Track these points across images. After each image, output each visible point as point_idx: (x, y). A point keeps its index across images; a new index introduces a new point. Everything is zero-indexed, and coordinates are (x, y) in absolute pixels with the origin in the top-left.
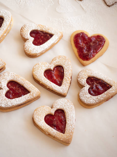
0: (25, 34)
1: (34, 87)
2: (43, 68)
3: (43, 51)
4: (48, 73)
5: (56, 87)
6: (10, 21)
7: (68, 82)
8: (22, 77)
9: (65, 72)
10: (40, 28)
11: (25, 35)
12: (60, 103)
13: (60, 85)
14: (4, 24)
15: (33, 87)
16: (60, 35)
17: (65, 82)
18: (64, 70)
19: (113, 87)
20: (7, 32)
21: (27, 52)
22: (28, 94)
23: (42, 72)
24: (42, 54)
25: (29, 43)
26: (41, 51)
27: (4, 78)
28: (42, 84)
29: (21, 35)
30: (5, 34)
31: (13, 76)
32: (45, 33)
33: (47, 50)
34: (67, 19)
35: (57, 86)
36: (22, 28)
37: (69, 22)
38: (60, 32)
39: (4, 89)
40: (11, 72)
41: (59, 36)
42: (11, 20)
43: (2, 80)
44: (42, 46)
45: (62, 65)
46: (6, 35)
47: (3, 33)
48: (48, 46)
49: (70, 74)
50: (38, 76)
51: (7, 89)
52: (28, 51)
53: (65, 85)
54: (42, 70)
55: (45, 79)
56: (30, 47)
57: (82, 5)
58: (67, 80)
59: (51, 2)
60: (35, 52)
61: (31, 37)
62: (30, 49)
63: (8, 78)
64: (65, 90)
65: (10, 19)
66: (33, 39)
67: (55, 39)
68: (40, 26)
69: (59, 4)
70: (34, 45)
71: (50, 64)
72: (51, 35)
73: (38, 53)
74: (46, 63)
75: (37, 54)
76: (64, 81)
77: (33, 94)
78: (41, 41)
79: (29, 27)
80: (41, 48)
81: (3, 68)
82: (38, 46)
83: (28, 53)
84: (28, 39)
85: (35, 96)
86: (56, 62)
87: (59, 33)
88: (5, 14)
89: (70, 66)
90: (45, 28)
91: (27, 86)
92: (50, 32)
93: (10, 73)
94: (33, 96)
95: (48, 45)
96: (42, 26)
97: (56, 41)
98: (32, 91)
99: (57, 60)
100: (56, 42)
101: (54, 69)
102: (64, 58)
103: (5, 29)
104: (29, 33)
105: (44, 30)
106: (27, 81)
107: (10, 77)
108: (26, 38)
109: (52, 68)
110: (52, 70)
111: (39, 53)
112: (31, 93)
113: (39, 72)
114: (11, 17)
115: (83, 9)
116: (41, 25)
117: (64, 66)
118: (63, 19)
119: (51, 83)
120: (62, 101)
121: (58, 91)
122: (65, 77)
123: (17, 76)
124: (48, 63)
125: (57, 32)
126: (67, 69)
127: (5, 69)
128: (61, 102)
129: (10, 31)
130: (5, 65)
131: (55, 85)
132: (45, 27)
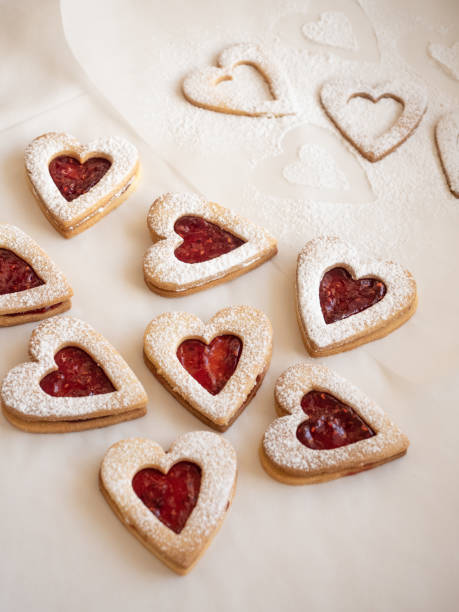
0: (161, 220)
1: (133, 376)
2: (178, 331)
3: (199, 282)
4: (191, 350)
5: (200, 394)
6: (128, 173)
7: (243, 387)
8: (107, 342)
9: (242, 357)
10: (212, 215)
11: (160, 224)
12: (198, 442)
13: (215, 390)
14: (106, 179)
15: (130, 379)
16: (265, 245)
17: (232, 387)
18: (243, 351)
19: (380, 435)
20: (111, 204)
21: (149, 274)
22: (111, 395)
23: (173, 341)
24: (193, 289)
25: (163, 250)
26: (194, 279)
27: (53, 333)
28: (161, 375)
29: (149, 222)
30: (101, 210)
31: (83, 331)
32: (224, 231)
33: (211, 283)
34: (309, 207)
35: (205, 391)
36: (157, 201)
37: (311, 216)
38: (269, 238)
39: (43, 362)
40: (79, 321)
41: (262, 249)
42: (135, 173)
43: (46, 337)
44: (198, 265)
45: (241, 334)
46: (106, 214)
47: (94, 202)
48: (217, 271)
49: (256, 366)
50: (155, 349)
51: (53, 365)
52: (152, 273)
53: (229, 395)
54: (174, 336)
55: (174, 362)
56: (163, 262)
57: (370, 175)
58: (243, 381)
59: (276, 146)
60: (171, 280)
61: (174, 233)
62: (160, 266)
63: (66, 335)
64: (225, 409)
65: (130, 168)
66: (182, 239)
67: (247, 253)
68: (214, 207)
69: (298, 154)
70: (176, 259)
71: (206, 324)
72: (239, 242)
73: (179, 284)
74: (195, 319)
75: (176, 285)
76: (232, 382)
77: (123, 397)
78: (202, 253)
79: (178, 204)
80: (192, 272)
81: (60, 304)
82: (189, 265)
83: (151, 279)
84: (165, 238)
85: (127, 402)
86: (227, 322)
87: (264, 239)
88: (119, 151)
89: (265, 343)
90: (226, 215)
91: (115, 370)
92: (238, 230)
93: (75, 322)
94: (121, 403)
95: (218, 268)
96: (219, 208)
97: (247, 261)
98: (123, 387)
99: (232, 317)
100: (246, 265)
101: (214, 341)
102: (255, 314)
103: (104, 194)
104: (175, 219)
105: (222, 220)
106: (119, 358)
107: (72, 334)
108: (159, 232)
109: (208, 338)
110: (205, 344)
111: (185, 286)
112: (119, 394)
113: (164, 338)
114: (134, 164)
115: (370, 186)
116: (216, 205)
117: (246, 339)
118: (295, 204)
119: (191, 378)
120: (204, 439)
121: (203, 406)
122: (238, 372)
123: (94, 334)
124: (198, 319)
125: (259, 236)
126: (254, 351)
127: (69, 308)
128: (201, 440)
129: (121, 203)
130: (71, 296)
131: (199, 386)
132: (229, 212)
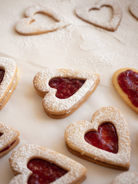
0: (42, 85)
2: (81, 131)
3: (75, 105)
4: (91, 136)
5: (110, 156)
6: (14, 70)
7: (128, 144)
8: (50, 150)
9: (118, 131)
10: (64, 74)
11: (42, 86)
12: (124, 180)
13: (115, 150)
14: (6, 77)
15: (72, 162)
16: (95, 78)
17: (122, 146)
18: (117, 127)
20: (13, 87)
21: (50, 110)
22: (67, 175)
23: (81, 136)
24: (74, 109)
25: (51, 97)
26: (73, 105)
27: (20, 156)
28: (84, 155)
29: (36, 88)
30: (10, 91)
31: (35, 149)
32: (72, 79)
33: (80, 104)
34: (101, 57)
35: (111, 153)
36: (35, 78)
37: (105, 60)
38: (95, 74)
39: (24, 173)
40: (30, 145)
41: (95, 80)
42: (17, 71)
43: (18, 160)
44: (71, 97)
45: (110, 120)
46: (12, 92)
47: (6, 88)
48: (81, 97)
49: (127, 132)
50: (75, 143)
51: (29, 172)
52: (52, 109)
53: (124, 150)
54: (80, 133)
55: (88, 146)
56: (53, 102)
57: (116, 36)
58: (126, 141)
59: (71, 39)
60: (63, 109)
61: (51, 88)
62: (54, 105)
63: (27, 154)
64: (126, 158)
65: (15, 68)
66: (56, 90)
67: (90, 84)
68: (63, 70)
69: (82, 39)
70: (59, 99)
71: (92, 122)
72: (83, 81)
73: (67, 109)
74: (85, 122)
75: (66, 111)
76: (120, 143)
77: (74, 173)
78: (69, 92)
79: (46, 75)
80: (70, 102)
81: (15, 141)
82: (66, 99)
83: (52, 112)
84: (48, 92)
85: (78, 175)
86: (101, 118)
87: (94, 75)
88: (5, 63)
89: (124, 120)
90: (70, 72)
91: (62, 161)
92: (79, 76)
93: (28, 146)
94: (75, 176)
95: (81, 95)
96: (65, 70)
97: (91, 88)
98: (72, 168)
99: (102, 114)
100: (92, 90)
101: (99, 129)
102: (111, 109)
103: (9, 83)
104: (48, 82)
105: (69, 75)
106: (60, 155)
107: (30, 153)
108: (44, 90)
109: (96, 128)
111: (69, 109)
112: (71, 172)
113: (76, 137)
114: (15, 66)
115: (119, 41)
116: (63, 69)
117: (114, 121)
118: (94, 58)
119: (101, 150)
120: (126, 177)
121: (115, 161)
122: (120, 138)
123: (41, 148)
124: (87, 122)
125: (90, 75)
126: (121, 125)
127: (19, 142)
128: (125, 178)
129: (16, 86)
130: (19, 135)
131: (107, 152)
132: (71, 70)
